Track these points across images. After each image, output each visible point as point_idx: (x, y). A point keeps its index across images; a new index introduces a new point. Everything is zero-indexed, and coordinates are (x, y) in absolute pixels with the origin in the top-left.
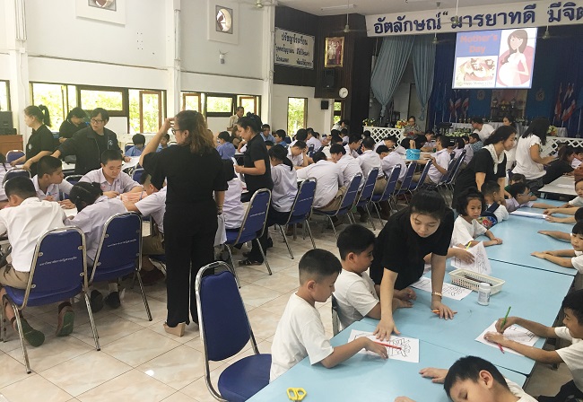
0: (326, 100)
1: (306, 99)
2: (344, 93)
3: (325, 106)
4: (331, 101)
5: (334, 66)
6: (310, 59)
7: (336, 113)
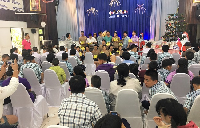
0: (34, 28)
1: (22, 29)
2: (43, 24)
3: (34, 32)
4: (37, 29)
5: (36, 10)
6: (21, 6)
7: (41, 35)
